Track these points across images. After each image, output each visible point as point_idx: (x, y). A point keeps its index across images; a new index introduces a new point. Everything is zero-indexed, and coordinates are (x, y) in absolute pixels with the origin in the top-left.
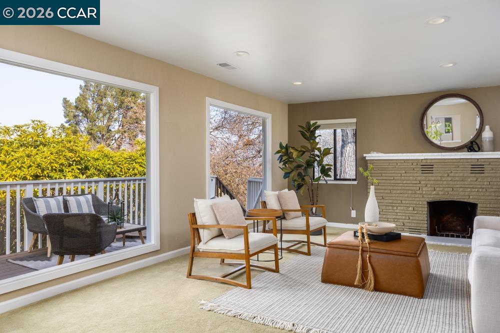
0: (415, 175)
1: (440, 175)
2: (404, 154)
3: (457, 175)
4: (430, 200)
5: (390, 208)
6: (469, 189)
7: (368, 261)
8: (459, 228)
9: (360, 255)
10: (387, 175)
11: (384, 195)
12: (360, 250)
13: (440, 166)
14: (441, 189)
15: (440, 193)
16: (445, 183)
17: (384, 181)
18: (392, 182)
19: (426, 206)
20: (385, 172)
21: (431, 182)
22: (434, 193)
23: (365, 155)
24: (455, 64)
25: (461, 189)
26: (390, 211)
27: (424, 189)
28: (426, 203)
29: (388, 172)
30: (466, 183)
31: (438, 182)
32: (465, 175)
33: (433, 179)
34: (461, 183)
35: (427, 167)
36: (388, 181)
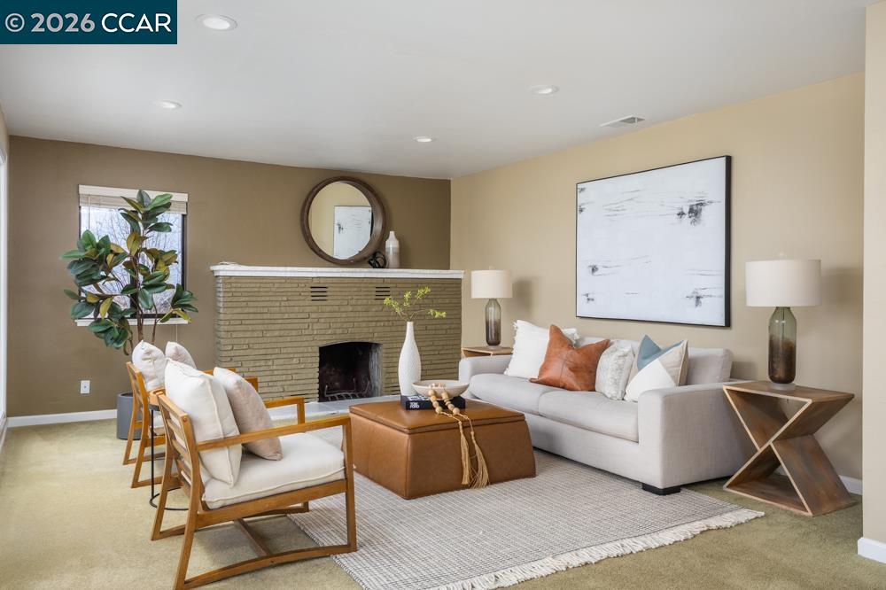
0: (302, 303)
1: (338, 303)
2: (289, 269)
3: (359, 302)
4: (324, 344)
5: (262, 363)
6: (374, 324)
7: (474, 442)
9: (462, 436)
10: (256, 304)
11: (252, 341)
12: (461, 427)
13: (338, 289)
14: (339, 325)
15: (338, 331)
16: (344, 315)
17: (251, 316)
18: (265, 316)
19: (318, 354)
20: (254, 299)
21: (326, 315)
22: (330, 332)
23: (213, 268)
25: (364, 324)
26: (262, 369)
27: (316, 327)
28: (318, 350)
29: (259, 299)
30: (370, 314)
31: (335, 315)
32: (370, 302)
33: (328, 309)
34: (365, 314)
35: (319, 290)
36: (258, 316)
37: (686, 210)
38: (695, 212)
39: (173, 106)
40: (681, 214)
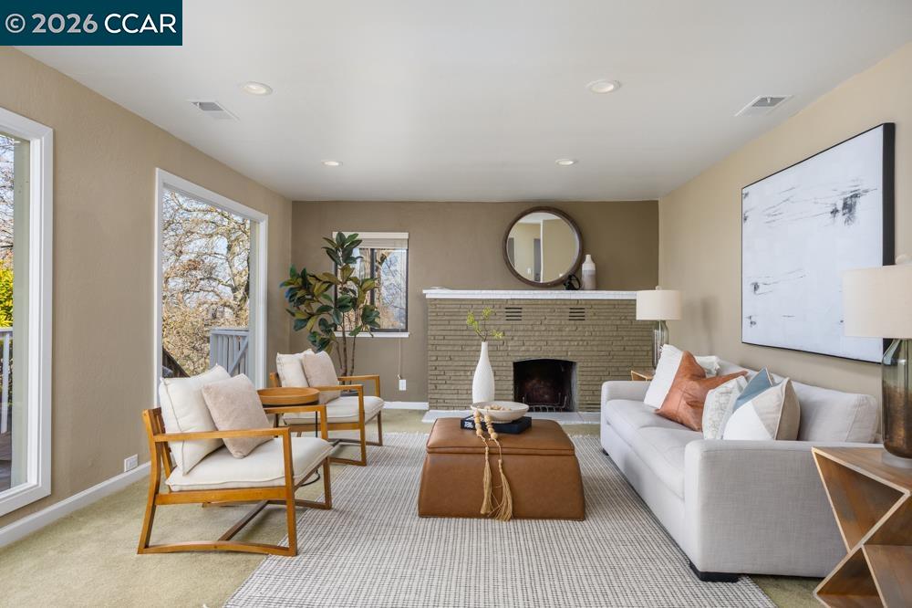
0: (498, 322)
1: (531, 322)
2: (484, 292)
3: (553, 322)
4: (518, 359)
5: (462, 373)
6: (567, 343)
7: (501, 471)
8: (546, 396)
9: (487, 462)
10: (457, 322)
11: (453, 354)
12: (487, 453)
13: (530, 310)
14: (532, 343)
15: (531, 349)
16: (537, 334)
17: (452, 333)
18: (465, 333)
19: (512, 369)
20: (455, 318)
21: (519, 333)
22: (523, 348)
23: (424, 292)
24: (575, 162)
25: (557, 343)
26: (462, 378)
27: (510, 343)
28: (512, 365)
29: (459, 318)
30: (564, 334)
31: (529, 333)
32: (563, 323)
33: (522, 328)
34: (557, 333)
35: (513, 311)
36: (458, 333)
37: (840, 206)
38: (849, 207)
39: (337, 164)
40: (835, 212)
